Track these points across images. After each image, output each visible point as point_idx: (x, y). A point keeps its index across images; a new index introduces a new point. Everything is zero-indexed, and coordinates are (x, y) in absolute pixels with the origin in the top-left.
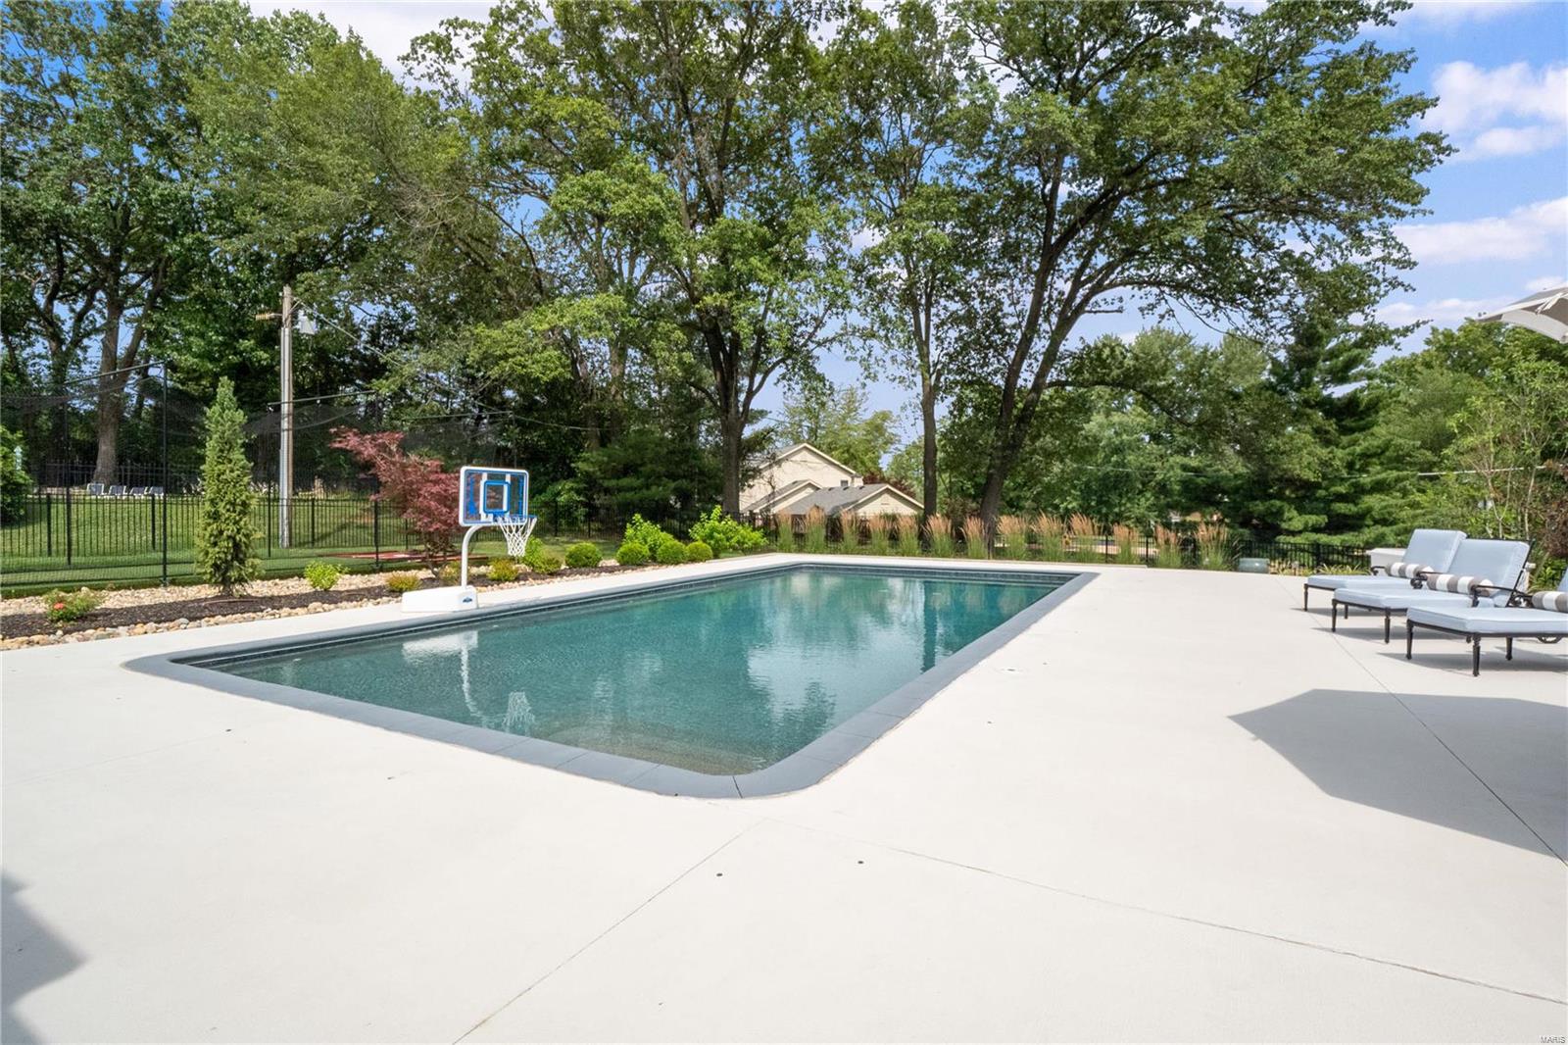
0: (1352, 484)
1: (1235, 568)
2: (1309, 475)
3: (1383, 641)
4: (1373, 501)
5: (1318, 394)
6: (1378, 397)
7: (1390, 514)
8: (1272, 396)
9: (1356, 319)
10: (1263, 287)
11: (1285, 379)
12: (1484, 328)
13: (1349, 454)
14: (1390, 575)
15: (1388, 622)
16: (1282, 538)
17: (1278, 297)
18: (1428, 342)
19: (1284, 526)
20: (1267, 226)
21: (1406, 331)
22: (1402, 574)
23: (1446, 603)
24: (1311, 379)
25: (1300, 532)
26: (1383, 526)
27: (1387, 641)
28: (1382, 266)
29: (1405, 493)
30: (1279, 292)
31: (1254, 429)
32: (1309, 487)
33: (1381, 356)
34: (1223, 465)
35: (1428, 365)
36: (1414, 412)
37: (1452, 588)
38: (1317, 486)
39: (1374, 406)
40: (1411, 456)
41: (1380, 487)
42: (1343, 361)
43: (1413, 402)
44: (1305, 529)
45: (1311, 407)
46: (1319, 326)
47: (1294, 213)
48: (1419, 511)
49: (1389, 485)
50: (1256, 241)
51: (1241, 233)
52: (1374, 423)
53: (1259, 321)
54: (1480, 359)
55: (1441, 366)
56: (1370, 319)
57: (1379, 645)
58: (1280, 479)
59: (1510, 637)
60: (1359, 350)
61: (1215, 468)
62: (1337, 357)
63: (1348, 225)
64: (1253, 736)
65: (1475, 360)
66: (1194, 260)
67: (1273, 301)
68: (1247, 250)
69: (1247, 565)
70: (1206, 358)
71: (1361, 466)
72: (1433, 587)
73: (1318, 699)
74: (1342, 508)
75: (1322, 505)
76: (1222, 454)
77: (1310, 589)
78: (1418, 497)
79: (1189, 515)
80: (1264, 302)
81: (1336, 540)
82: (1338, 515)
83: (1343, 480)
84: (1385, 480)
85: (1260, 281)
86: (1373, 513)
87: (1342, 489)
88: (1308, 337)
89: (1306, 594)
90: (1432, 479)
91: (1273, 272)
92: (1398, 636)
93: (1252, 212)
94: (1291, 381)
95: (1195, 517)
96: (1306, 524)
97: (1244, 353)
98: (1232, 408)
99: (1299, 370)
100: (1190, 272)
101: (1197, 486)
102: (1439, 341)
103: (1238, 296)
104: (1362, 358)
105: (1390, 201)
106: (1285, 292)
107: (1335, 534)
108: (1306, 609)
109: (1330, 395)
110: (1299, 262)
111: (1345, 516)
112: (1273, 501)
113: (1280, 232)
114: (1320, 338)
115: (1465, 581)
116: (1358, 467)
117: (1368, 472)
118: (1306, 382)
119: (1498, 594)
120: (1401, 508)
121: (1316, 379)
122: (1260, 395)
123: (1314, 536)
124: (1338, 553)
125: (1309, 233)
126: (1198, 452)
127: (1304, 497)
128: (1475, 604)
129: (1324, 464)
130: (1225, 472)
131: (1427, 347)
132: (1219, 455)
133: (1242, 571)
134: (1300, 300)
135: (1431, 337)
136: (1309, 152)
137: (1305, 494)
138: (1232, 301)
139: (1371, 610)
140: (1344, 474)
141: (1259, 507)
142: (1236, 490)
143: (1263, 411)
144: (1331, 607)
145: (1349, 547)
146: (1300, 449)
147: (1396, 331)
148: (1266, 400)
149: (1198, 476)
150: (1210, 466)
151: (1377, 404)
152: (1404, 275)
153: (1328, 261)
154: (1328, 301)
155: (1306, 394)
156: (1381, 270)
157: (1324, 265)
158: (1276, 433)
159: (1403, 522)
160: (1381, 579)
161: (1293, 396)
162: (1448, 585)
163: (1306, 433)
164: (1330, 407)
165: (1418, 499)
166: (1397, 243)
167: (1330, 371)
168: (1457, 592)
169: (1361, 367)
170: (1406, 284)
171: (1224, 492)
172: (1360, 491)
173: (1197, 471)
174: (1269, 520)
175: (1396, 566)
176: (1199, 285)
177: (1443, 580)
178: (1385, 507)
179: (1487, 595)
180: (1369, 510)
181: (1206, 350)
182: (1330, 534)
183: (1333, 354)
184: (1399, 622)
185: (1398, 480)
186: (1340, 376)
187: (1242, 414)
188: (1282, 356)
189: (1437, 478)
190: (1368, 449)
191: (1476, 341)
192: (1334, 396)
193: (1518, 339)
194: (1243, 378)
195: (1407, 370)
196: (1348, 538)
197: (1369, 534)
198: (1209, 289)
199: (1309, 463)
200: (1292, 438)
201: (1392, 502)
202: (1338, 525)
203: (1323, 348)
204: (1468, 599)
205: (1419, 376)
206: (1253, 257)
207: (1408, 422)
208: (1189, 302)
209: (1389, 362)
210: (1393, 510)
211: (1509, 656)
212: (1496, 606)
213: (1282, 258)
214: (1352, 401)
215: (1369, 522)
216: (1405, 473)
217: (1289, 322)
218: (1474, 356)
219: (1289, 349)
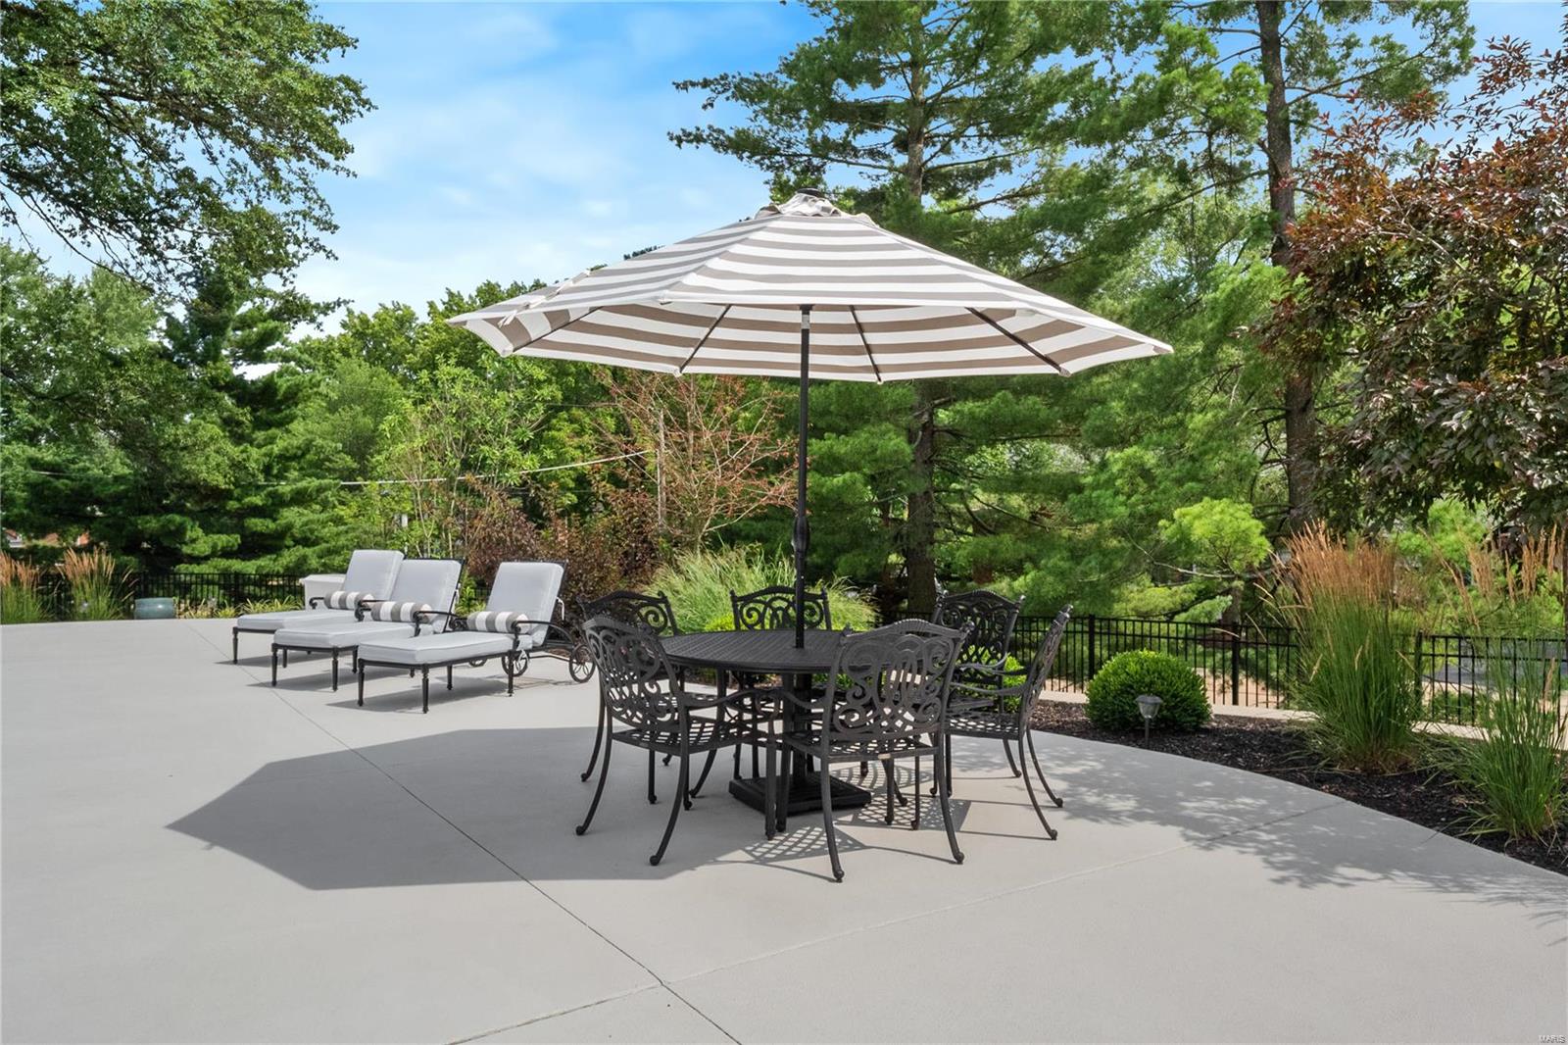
0: (269, 495)
1: (129, 615)
2: (220, 481)
3: (331, 689)
4: (291, 515)
5: (228, 373)
6: (297, 385)
7: (312, 531)
8: (168, 369)
9: (272, 281)
10: (156, 211)
11: (184, 345)
12: (397, 319)
13: (265, 455)
14: (330, 607)
15: (335, 663)
16: (182, 567)
17: (177, 231)
18: (344, 325)
19: (186, 550)
20: (159, 126)
21: (327, 309)
22: (343, 606)
23: (390, 635)
24: (217, 352)
25: (206, 558)
26: (304, 546)
27: (335, 689)
28: (302, 222)
29: (325, 505)
30: (179, 224)
31: (145, 412)
32: (219, 495)
33: (300, 332)
34: (91, 461)
35: (345, 353)
36: (332, 408)
37: (396, 617)
38: (226, 495)
39: (293, 396)
40: (330, 461)
41: (301, 498)
42: (258, 334)
43: (334, 396)
44: (214, 554)
45: (220, 389)
46: (231, 283)
47: (198, 121)
48: (342, 528)
49: (310, 496)
50: (145, 143)
51: (124, 124)
52: (292, 418)
53: (148, 258)
54: (393, 354)
55: (358, 355)
56: (289, 287)
57: (326, 695)
58: (180, 485)
59: (449, 664)
60: (276, 323)
61: (81, 464)
62: (250, 327)
63: (263, 156)
64: (205, 844)
65: (389, 354)
66: (51, 143)
67: (169, 234)
68: (132, 153)
69: (146, 609)
70: (67, 295)
71: (279, 470)
72: (377, 618)
73: (275, 774)
74: (257, 524)
75: (235, 521)
76: (90, 444)
77: (240, 634)
78: (342, 511)
79: (43, 537)
80: (156, 233)
81: (250, 567)
82: (254, 534)
83: (259, 488)
84: (306, 489)
85: (152, 202)
86: (294, 530)
87: (257, 500)
88: (214, 293)
89: (236, 641)
90: (351, 489)
91: (169, 194)
92: (347, 680)
93: (140, 99)
94: (193, 350)
95: (51, 541)
96: (214, 547)
97: (125, 301)
98: (110, 377)
99: (203, 337)
100: (41, 158)
101: (57, 491)
102: (355, 326)
103: (121, 216)
104: (280, 334)
105: (312, 145)
106: (186, 226)
107: (249, 560)
108: (235, 662)
109: (242, 376)
110: (203, 188)
111: (261, 534)
112: (170, 516)
113: (178, 139)
114: (230, 297)
115: (407, 607)
116: (275, 471)
117: (285, 478)
118: (212, 355)
119: (437, 618)
120: (324, 524)
121: (224, 352)
122: (151, 363)
123: (224, 563)
124: (255, 584)
125: (216, 154)
126: (52, 439)
127: (211, 511)
128: (418, 632)
129: (237, 465)
130: (97, 472)
131: (343, 331)
132: (87, 445)
133: (139, 618)
134: (206, 242)
135: (347, 319)
136: (222, 49)
137: (211, 505)
138: (113, 223)
139: (312, 652)
140: (261, 480)
141: (152, 523)
142: (117, 499)
143: (157, 387)
144: (271, 654)
145: (267, 575)
146: (206, 445)
147: (317, 306)
148: (161, 373)
149: (58, 478)
150: (73, 462)
151: (296, 394)
152: (325, 238)
153: (241, 201)
154: (239, 251)
155: (212, 371)
156: (302, 227)
157: (236, 203)
158: (175, 420)
159: (327, 542)
160: (321, 613)
161: (195, 371)
162: (392, 614)
163: (213, 423)
164: (241, 390)
165: (342, 513)
166: (319, 198)
167: (241, 344)
168: (400, 621)
169: (278, 345)
170: (328, 249)
171: (100, 502)
172: (278, 502)
173: (55, 469)
174: (166, 543)
175: (337, 595)
176: (58, 184)
177: (387, 607)
178: (306, 524)
179: (428, 622)
180: (289, 527)
181: (68, 286)
182: (243, 560)
183: (245, 323)
184: (346, 663)
185: (320, 490)
186: (254, 353)
187: (126, 388)
188: (180, 313)
189: (359, 487)
190: (287, 450)
191: (389, 333)
192: (248, 378)
193: (426, 337)
194: (121, 335)
195: (322, 354)
196: (265, 562)
197: (289, 557)
198: (73, 193)
199: (218, 465)
200: (195, 429)
201: (312, 516)
202: (254, 546)
203: (234, 313)
204: (410, 628)
205: (337, 365)
206: (141, 164)
207: (326, 419)
208: (44, 206)
209: (303, 342)
210: (314, 526)
211: (450, 686)
212: (435, 633)
213: (179, 177)
214: (268, 387)
215: (289, 542)
216: (326, 481)
217: (190, 269)
218: (388, 348)
219: (191, 308)
